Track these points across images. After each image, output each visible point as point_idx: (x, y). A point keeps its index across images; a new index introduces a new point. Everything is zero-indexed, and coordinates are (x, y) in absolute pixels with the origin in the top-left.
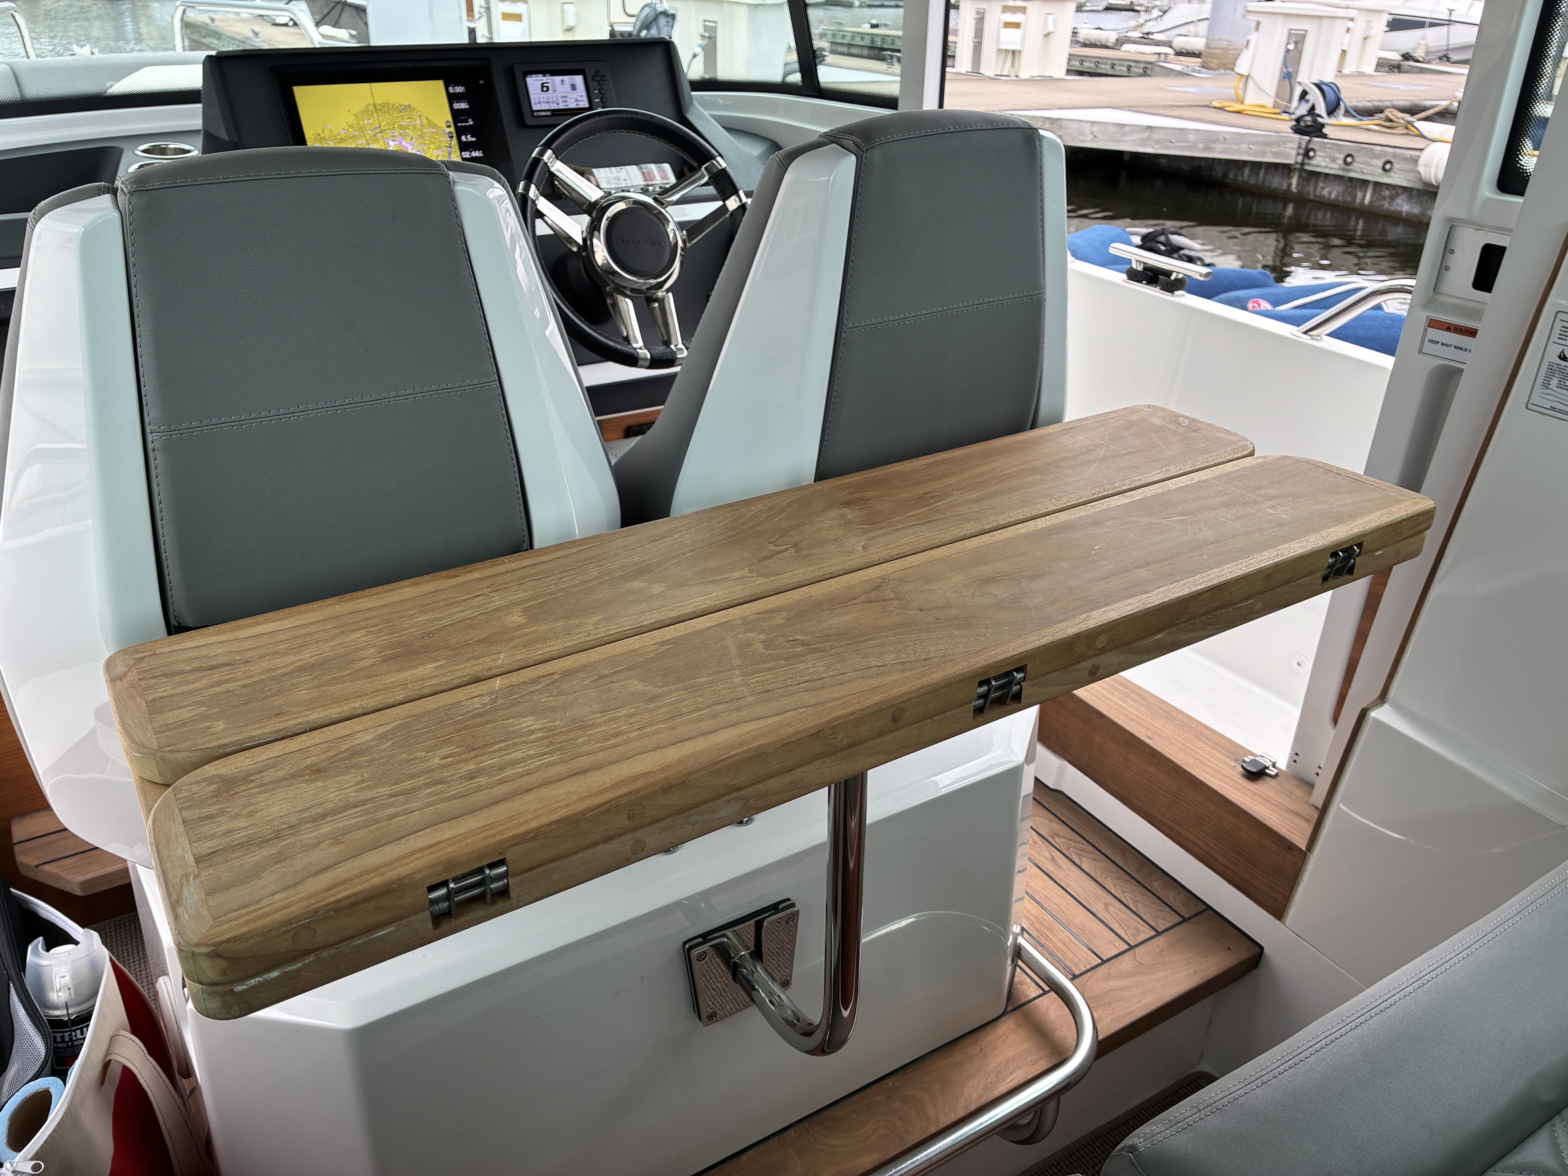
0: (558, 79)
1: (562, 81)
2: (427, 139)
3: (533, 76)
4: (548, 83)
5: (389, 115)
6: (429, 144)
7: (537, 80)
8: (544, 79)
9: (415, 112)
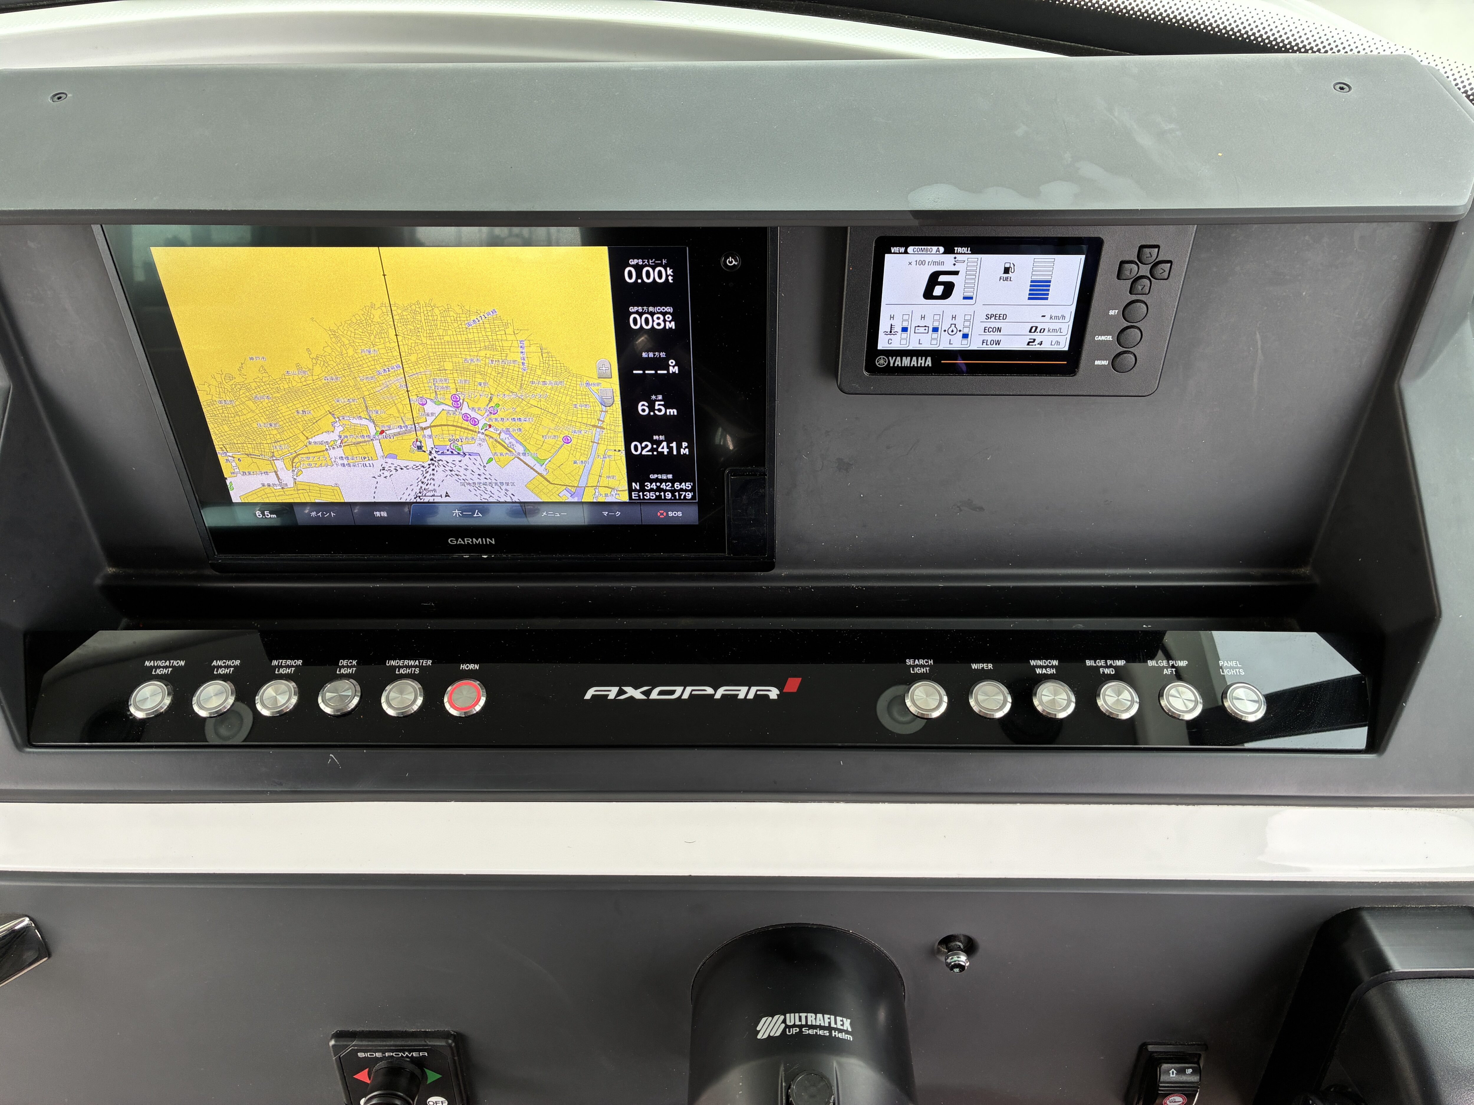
0: (994, 262)
1: (1007, 270)
2: (532, 402)
3: (910, 249)
4: (956, 273)
5: (430, 337)
6: (538, 416)
7: (922, 263)
8: (947, 262)
9: (509, 331)
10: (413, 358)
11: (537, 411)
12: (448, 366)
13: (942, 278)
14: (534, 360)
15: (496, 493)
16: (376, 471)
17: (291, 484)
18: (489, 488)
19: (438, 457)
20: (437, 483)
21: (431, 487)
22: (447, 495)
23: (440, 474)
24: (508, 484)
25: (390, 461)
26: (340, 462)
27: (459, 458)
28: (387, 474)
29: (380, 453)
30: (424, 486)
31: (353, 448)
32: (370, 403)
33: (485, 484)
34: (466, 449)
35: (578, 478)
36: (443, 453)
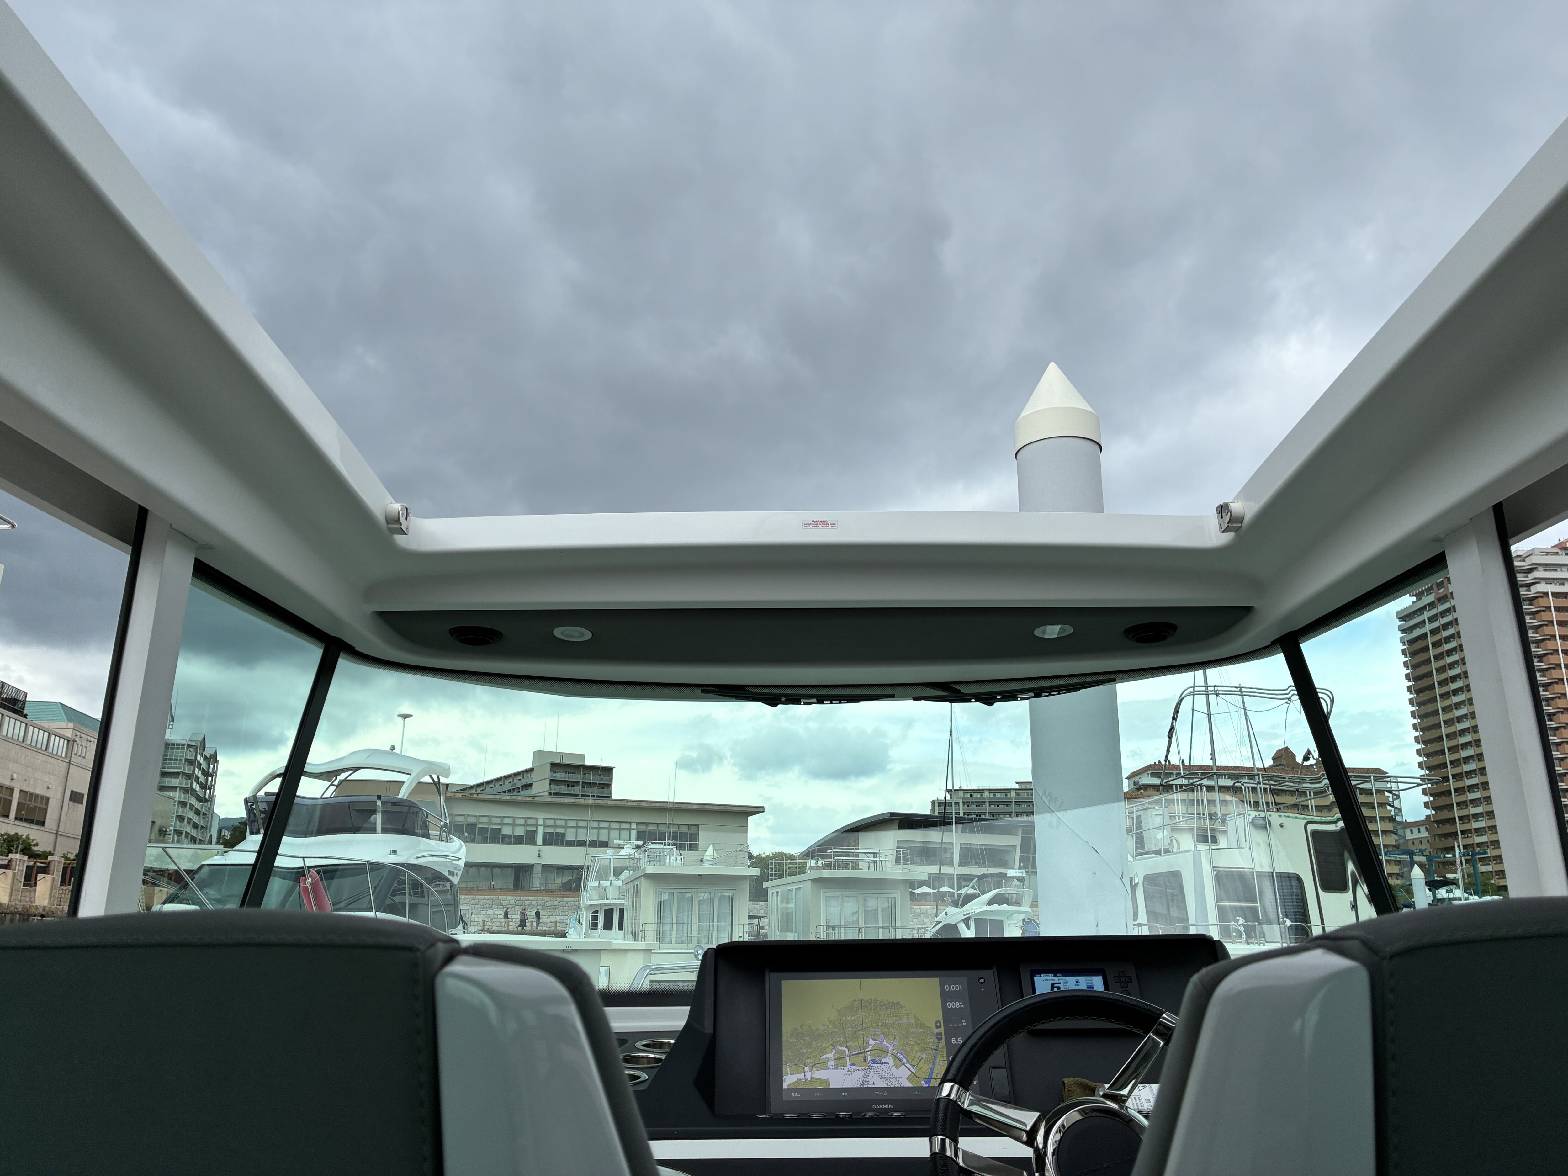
0: (1071, 979)
1: (1077, 982)
2: (911, 1039)
3: (1042, 975)
4: (1060, 983)
5: (874, 1012)
6: (912, 1045)
7: (1047, 980)
8: (1056, 979)
9: (904, 1009)
10: (867, 1021)
11: (912, 1043)
12: (880, 1024)
13: (1055, 985)
14: (912, 1021)
15: (894, 1083)
16: (845, 1072)
17: (809, 1079)
18: (891, 1079)
19: (872, 1065)
20: (870, 1077)
21: (867, 1080)
22: (874, 1084)
23: (872, 1074)
24: (899, 1078)
25: (852, 1067)
26: (831, 1067)
27: (880, 1065)
28: (850, 1073)
29: (848, 1063)
30: (865, 1079)
31: (838, 1061)
32: (848, 1040)
33: (890, 1078)
34: (884, 1060)
35: (928, 1074)
36: (874, 1063)
